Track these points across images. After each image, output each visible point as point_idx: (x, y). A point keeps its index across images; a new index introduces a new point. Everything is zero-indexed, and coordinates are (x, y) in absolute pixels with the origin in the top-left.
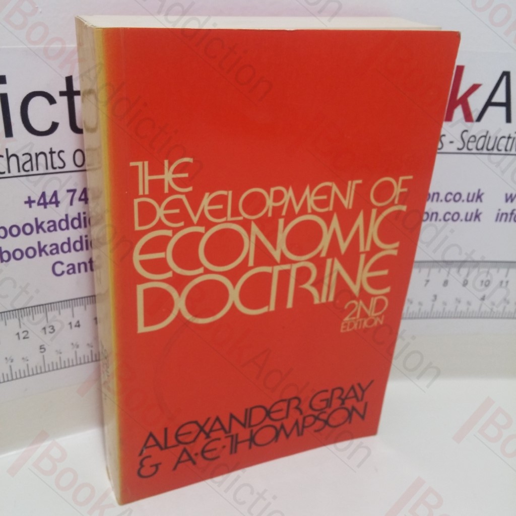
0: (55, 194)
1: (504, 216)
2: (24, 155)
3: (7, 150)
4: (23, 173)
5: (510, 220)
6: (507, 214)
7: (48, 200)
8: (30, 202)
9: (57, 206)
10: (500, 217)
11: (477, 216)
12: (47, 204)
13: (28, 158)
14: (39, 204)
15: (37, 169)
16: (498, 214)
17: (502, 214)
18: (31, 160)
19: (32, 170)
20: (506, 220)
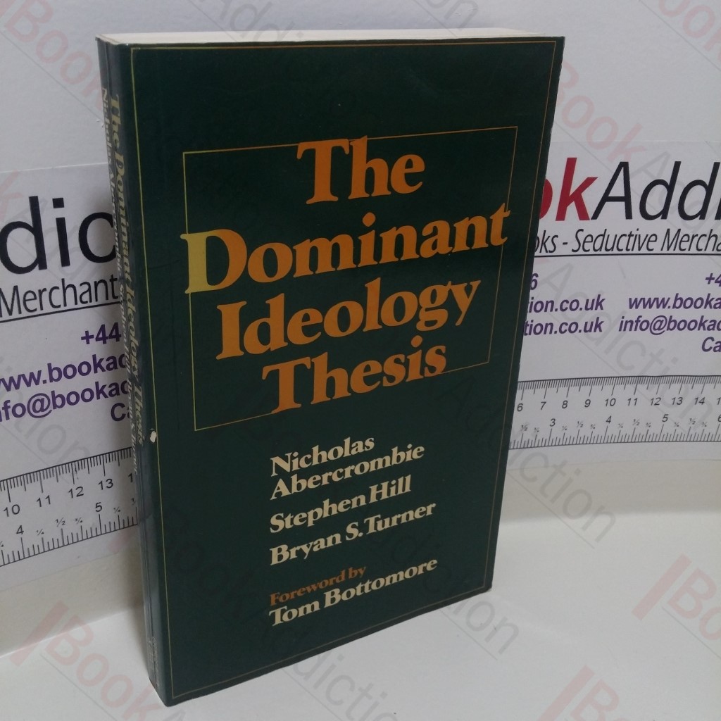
0: (116, 327)
1: (629, 325)
2: (81, 285)
3: (63, 280)
4: (80, 305)
5: (636, 330)
6: (631, 322)
7: (107, 335)
8: (87, 337)
9: (118, 340)
10: (624, 325)
11: (598, 326)
12: (107, 338)
13: (86, 287)
14: (98, 339)
15: (97, 300)
16: (622, 322)
17: (627, 322)
18: (89, 290)
19: (91, 301)
20: (630, 330)
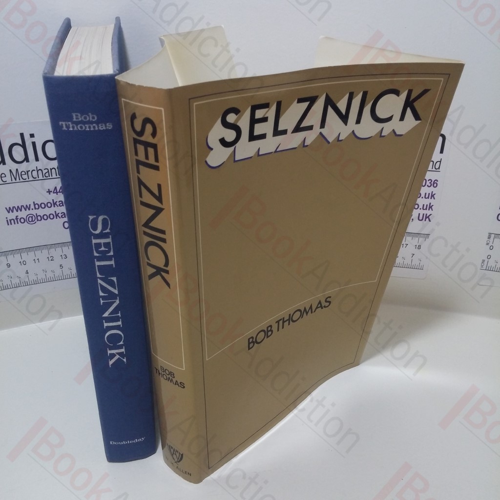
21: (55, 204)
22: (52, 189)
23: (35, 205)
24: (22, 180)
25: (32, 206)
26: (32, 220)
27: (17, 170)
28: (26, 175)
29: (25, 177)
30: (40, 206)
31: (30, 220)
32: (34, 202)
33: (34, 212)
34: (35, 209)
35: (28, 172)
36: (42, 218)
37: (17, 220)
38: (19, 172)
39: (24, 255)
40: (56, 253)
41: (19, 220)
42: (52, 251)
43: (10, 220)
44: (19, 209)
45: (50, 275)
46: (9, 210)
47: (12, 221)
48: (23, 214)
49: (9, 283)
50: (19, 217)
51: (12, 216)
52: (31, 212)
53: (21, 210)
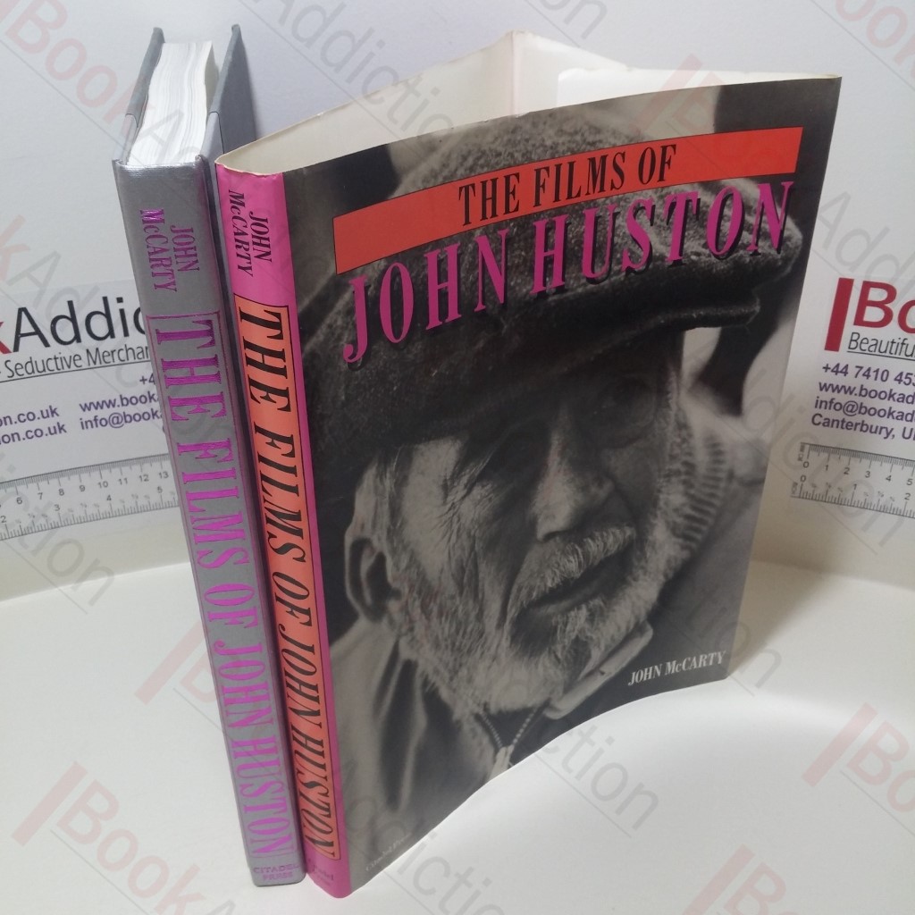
21: (151, 398)
22: (148, 376)
23: (122, 399)
24: (104, 364)
25: (118, 402)
26: (118, 421)
27: (97, 349)
28: (111, 357)
29: (108, 359)
30: (129, 401)
31: (115, 420)
32: (121, 396)
33: (121, 410)
34: (123, 405)
35: (112, 352)
36: (133, 418)
37: (96, 421)
38: (101, 351)
39: (105, 473)
40: (153, 469)
41: (98, 422)
42: (147, 466)
43: (86, 422)
44: (99, 406)
45: (142, 502)
46: (86, 408)
47: (89, 424)
48: (104, 413)
49: (83, 515)
50: (99, 418)
51: (89, 415)
52: (116, 410)
53: (102, 408)
